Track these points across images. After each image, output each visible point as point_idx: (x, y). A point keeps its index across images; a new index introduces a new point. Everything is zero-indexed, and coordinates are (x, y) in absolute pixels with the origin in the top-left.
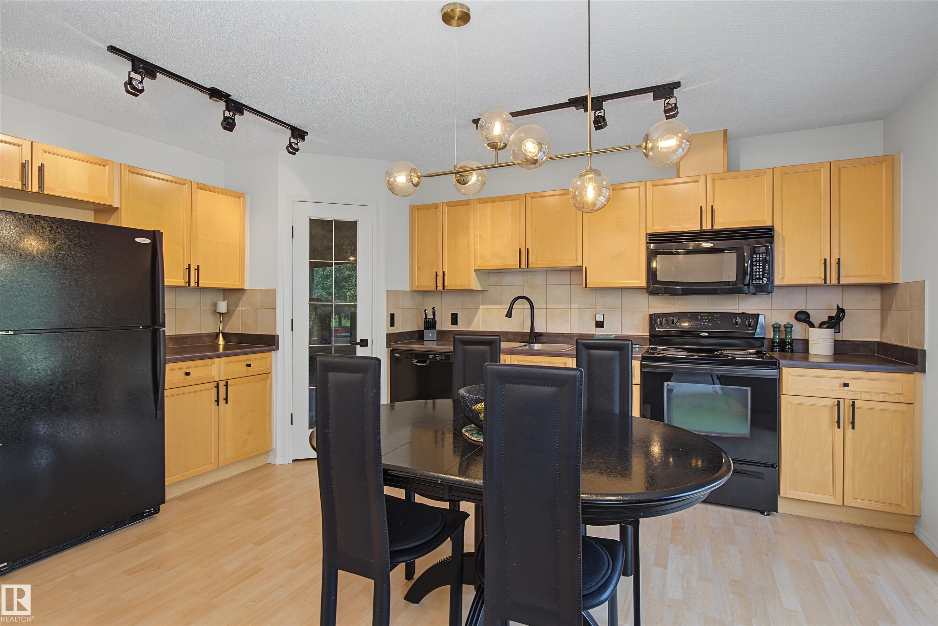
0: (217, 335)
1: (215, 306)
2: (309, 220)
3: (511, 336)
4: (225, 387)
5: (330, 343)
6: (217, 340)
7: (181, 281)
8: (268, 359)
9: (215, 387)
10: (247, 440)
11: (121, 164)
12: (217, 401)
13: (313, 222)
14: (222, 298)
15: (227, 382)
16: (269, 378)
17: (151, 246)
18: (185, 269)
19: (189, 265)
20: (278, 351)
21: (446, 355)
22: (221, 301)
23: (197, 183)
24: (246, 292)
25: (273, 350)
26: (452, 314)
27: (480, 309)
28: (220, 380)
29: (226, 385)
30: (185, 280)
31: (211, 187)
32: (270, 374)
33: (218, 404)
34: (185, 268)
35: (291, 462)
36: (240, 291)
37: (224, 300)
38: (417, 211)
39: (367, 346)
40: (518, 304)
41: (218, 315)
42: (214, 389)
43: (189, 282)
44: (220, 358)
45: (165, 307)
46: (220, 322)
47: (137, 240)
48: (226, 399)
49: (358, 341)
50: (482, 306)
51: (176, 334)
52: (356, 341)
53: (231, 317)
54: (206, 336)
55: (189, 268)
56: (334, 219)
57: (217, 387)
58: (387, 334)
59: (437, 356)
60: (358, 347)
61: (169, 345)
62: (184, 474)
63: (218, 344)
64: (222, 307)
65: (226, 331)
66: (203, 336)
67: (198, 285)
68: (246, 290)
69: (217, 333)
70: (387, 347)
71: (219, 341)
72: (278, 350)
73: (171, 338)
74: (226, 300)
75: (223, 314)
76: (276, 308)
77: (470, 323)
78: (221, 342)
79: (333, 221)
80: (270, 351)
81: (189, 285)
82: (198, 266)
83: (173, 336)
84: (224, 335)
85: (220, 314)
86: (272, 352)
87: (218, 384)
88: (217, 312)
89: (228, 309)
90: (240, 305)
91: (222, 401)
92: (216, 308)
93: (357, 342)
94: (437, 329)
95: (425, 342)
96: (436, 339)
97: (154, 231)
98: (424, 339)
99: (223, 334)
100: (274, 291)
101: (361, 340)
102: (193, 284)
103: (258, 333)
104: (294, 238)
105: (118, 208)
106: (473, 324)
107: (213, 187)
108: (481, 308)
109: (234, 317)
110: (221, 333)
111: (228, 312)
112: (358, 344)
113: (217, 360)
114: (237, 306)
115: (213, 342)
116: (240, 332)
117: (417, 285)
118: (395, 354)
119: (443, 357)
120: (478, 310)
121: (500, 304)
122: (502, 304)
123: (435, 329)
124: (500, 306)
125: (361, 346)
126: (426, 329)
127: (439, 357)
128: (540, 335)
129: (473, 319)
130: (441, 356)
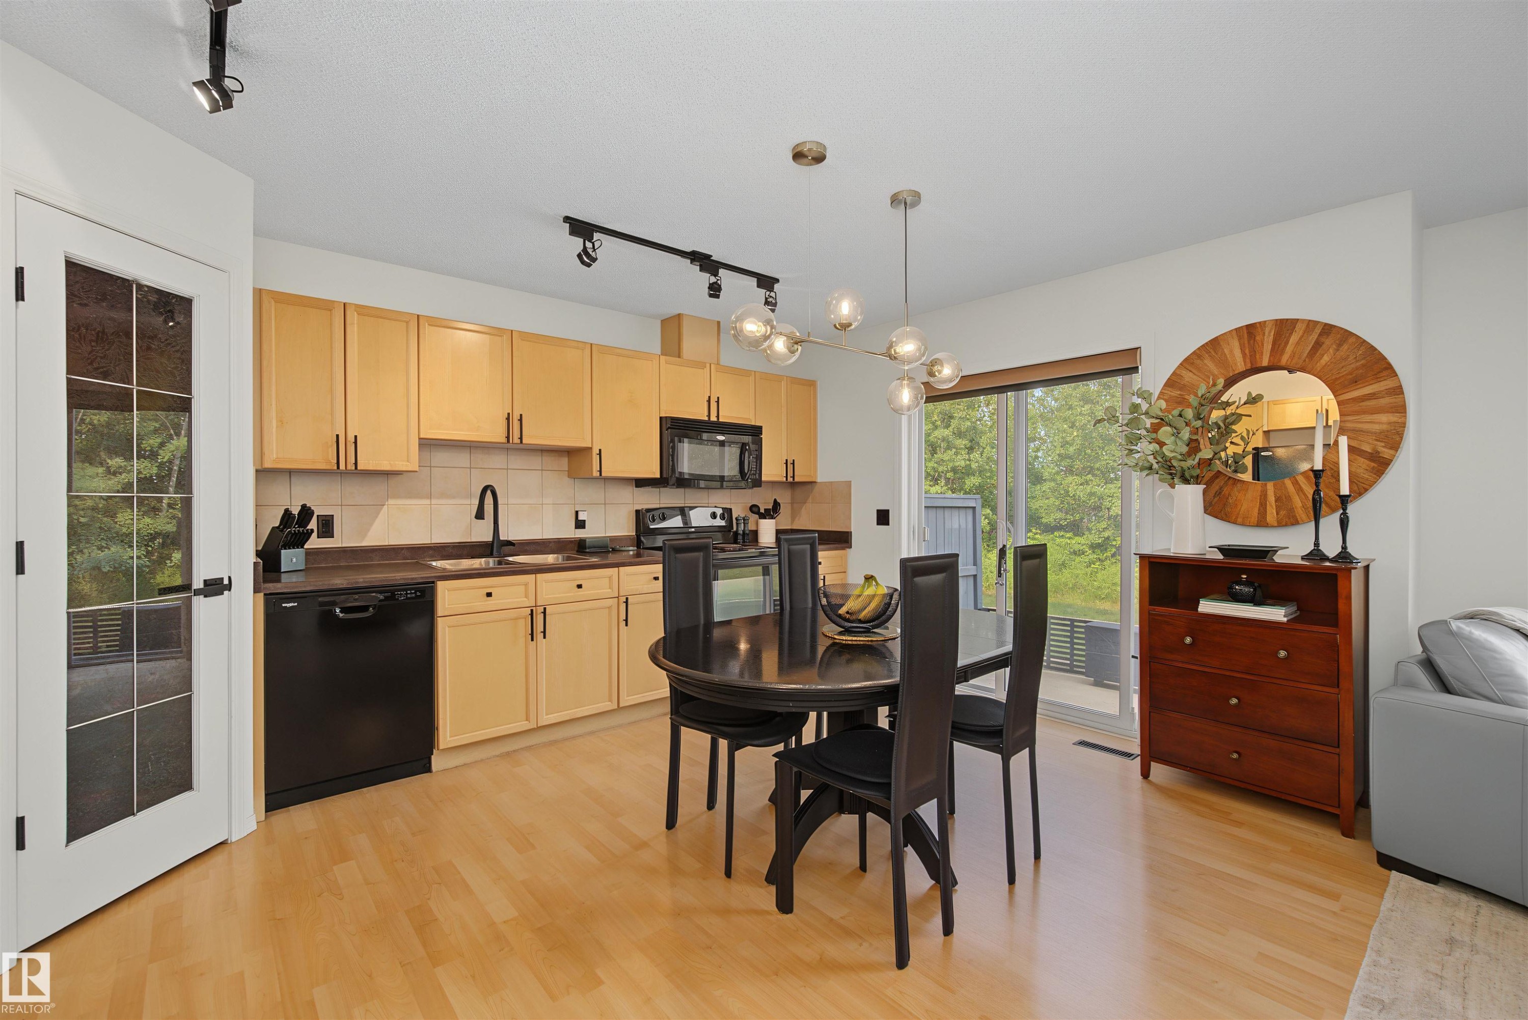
21: (417, 590)
26: (320, 517)
27: (386, 507)
49: (198, 584)
50: (391, 502)
58: (256, 564)
59: (398, 594)
60: (197, 601)
70: (256, 590)
77: (364, 533)
95: (282, 575)
96: (307, 568)
98: (282, 569)
101: (206, 582)
106: (370, 534)
108: (388, 505)
117: (275, 457)
118: (283, 603)
119: (411, 593)
120: (381, 509)
121: (428, 498)
122: (430, 497)
123: (302, 547)
124: (427, 502)
125: (205, 596)
126: (285, 549)
127: (401, 594)
128: (507, 545)
129: (371, 525)
130: (407, 592)
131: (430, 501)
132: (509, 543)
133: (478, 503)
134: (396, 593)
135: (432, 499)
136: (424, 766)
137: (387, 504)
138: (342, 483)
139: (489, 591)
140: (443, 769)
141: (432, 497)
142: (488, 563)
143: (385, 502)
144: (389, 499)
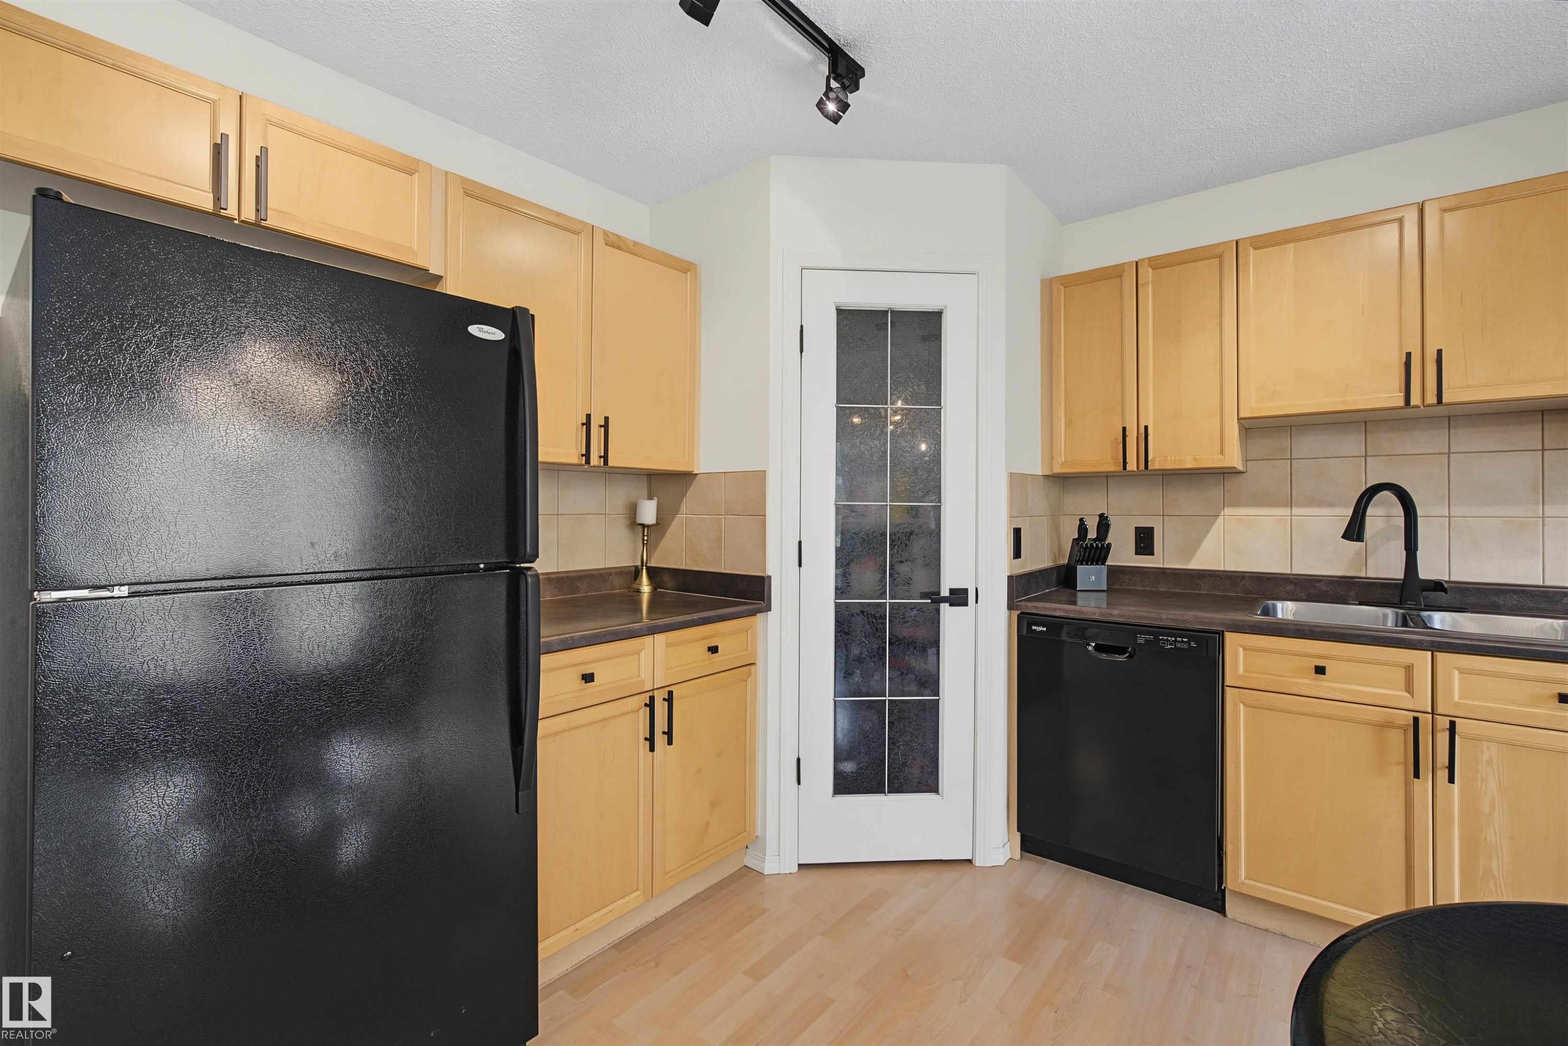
0: (637, 573)
1: (633, 510)
2: (835, 311)
3: (1324, 588)
4: (666, 703)
5: (882, 595)
6: (637, 582)
7: (570, 454)
8: (749, 632)
9: (646, 705)
10: (708, 823)
11: (447, 172)
12: (651, 740)
13: (844, 315)
14: (645, 493)
15: (670, 693)
16: (750, 676)
17: (505, 351)
18: (580, 425)
19: (588, 417)
20: (769, 613)
21: (1194, 639)
22: (645, 499)
23: (605, 233)
24: (696, 480)
25: (760, 611)
26: (1138, 530)
27: (1221, 518)
28: (655, 687)
29: (669, 699)
30: (579, 451)
31: (632, 243)
32: (753, 667)
33: (652, 749)
34: (580, 422)
35: (796, 869)
36: (687, 477)
37: (650, 498)
38: (1063, 288)
39: (966, 604)
40: (1376, 505)
41: (640, 528)
42: (643, 709)
43: (587, 455)
44: (655, 635)
45: (539, 513)
46: (644, 544)
47: (474, 330)
48: (669, 734)
49: (945, 593)
50: (1228, 511)
51: (560, 570)
52: (939, 593)
53: (663, 535)
54: (616, 573)
55: (587, 424)
56: (890, 309)
57: (651, 705)
58: (1010, 578)
59: (1163, 639)
60: (945, 608)
61: (546, 596)
62: (579, 925)
63: (638, 591)
64: (648, 512)
65: (652, 564)
66: (610, 574)
67: (606, 463)
68: (697, 474)
69: (636, 567)
70: (1011, 607)
71: (640, 584)
72: (770, 610)
73: (549, 579)
74: (655, 498)
75: (648, 526)
76: (765, 516)
77: (1191, 549)
78: (646, 588)
79: (887, 311)
80: (752, 613)
81: (588, 461)
82: (607, 419)
83: (554, 576)
84: (654, 573)
85: (643, 526)
86: (758, 615)
87: (652, 699)
88: (639, 521)
89: (658, 518)
90: (683, 508)
91: (660, 739)
92: (636, 514)
93: (942, 594)
94: (1109, 563)
95: (1079, 594)
96: (1106, 589)
97: (513, 308)
98: (1076, 587)
99: (648, 569)
100: (761, 476)
101: (952, 591)
102: (595, 460)
103: (723, 571)
104: (803, 354)
105: (442, 277)
106: (1199, 553)
107: (635, 243)
109: (669, 534)
110: (644, 568)
111: (658, 523)
112: (944, 600)
113: (649, 639)
114: (676, 511)
115: (629, 588)
116: (684, 567)
117: (1063, 460)
118: (1034, 625)
119: (1183, 642)
120: (1213, 523)
121: (1286, 506)
122: (1291, 504)
123: (1103, 563)
124: (1287, 511)
125: (951, 605)
126: (1082, 564)
127: (1167, 640)
128: (1435, 590)
129: (1199, 542)
130: (1176, 639)
131: (1289, 511)
132: (1438, 586)
133: (1351, 515)
134: (1161, 637)
135: (1293, 508)
136: (1216, 899)
137: (1222, 514)
138: (1164, 489)
139: (1320, 663)
140: (1243, 921)
141: (1293, 504)
142: (1385, 616)
143: (1220, 513)
144: (1225, 508)
